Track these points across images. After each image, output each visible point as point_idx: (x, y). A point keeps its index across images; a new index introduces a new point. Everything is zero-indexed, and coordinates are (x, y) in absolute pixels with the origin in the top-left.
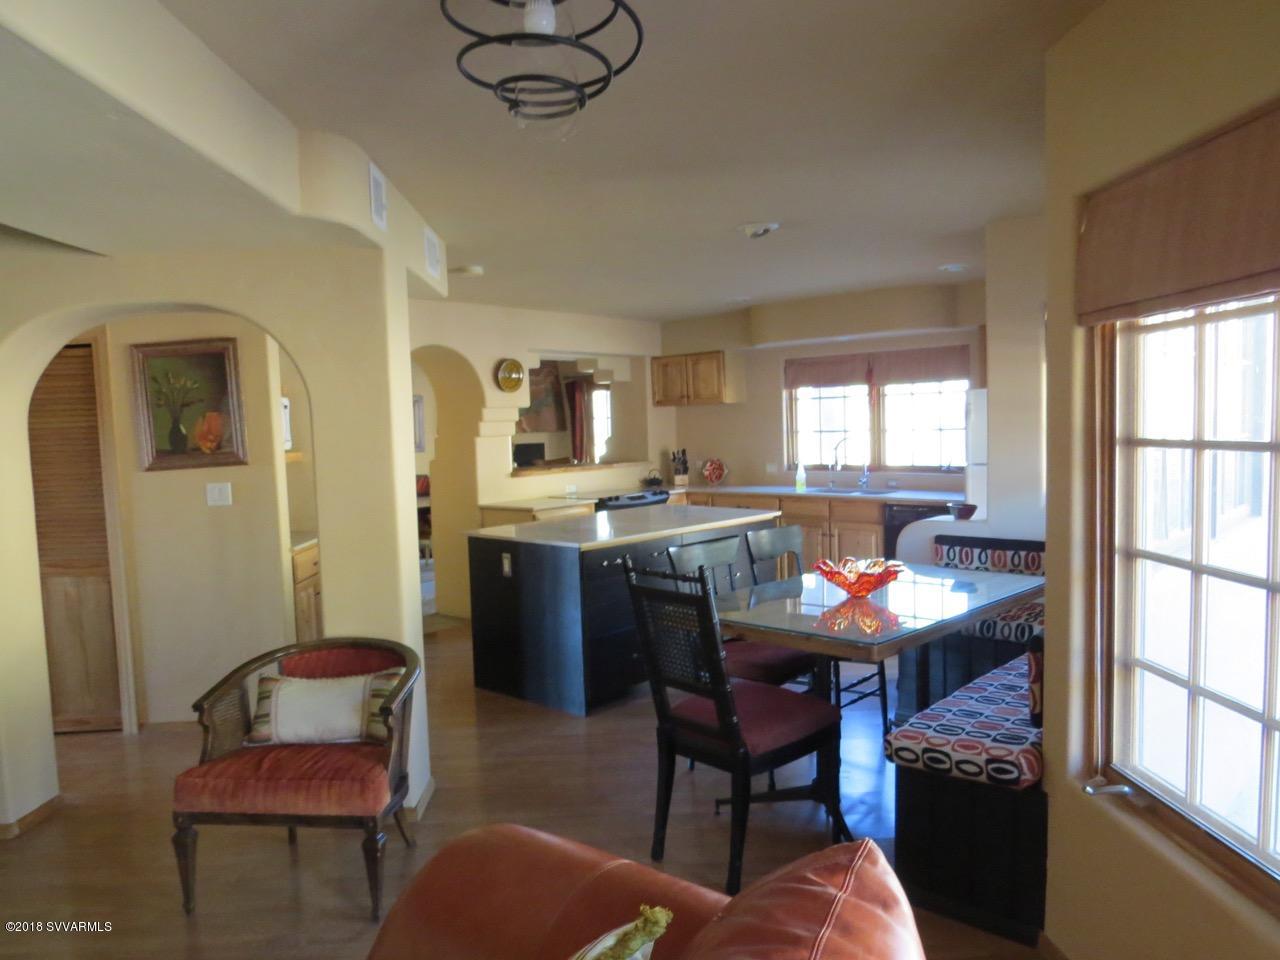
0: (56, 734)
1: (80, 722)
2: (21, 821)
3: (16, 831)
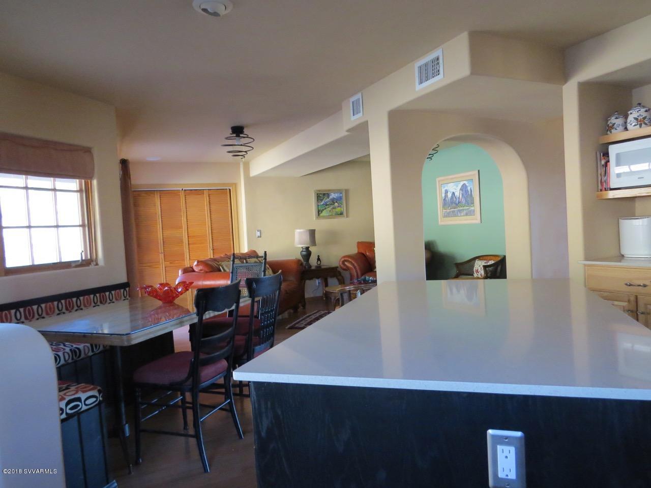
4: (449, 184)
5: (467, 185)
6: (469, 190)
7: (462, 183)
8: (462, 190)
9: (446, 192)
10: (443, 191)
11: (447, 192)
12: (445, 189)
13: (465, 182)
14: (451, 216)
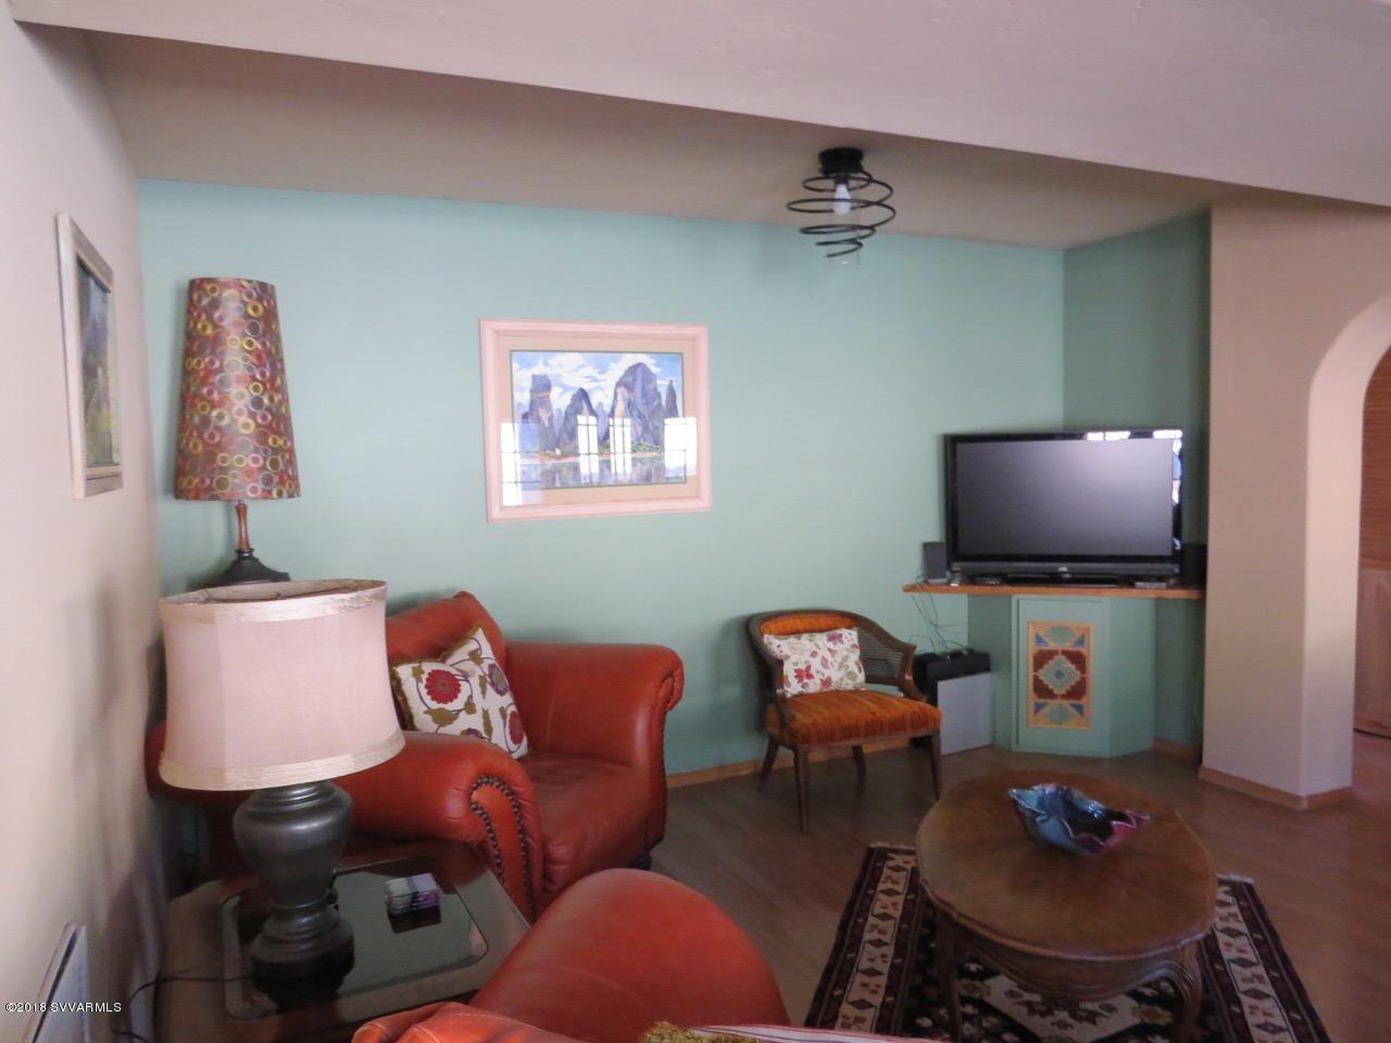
0: (1356, 731)
1: (1377, 724)
2: (1312, 798)
3: (1304, 805)
4: (560, 357)
5: (654, 370)
6: (663, 392)
7: (628, 361)
8: (629, 388)
9: (542, 386)
10: (523, 378)
11: (548, 387)
12: (539, 370)
13: (642, 358)
14: (565, 486)
